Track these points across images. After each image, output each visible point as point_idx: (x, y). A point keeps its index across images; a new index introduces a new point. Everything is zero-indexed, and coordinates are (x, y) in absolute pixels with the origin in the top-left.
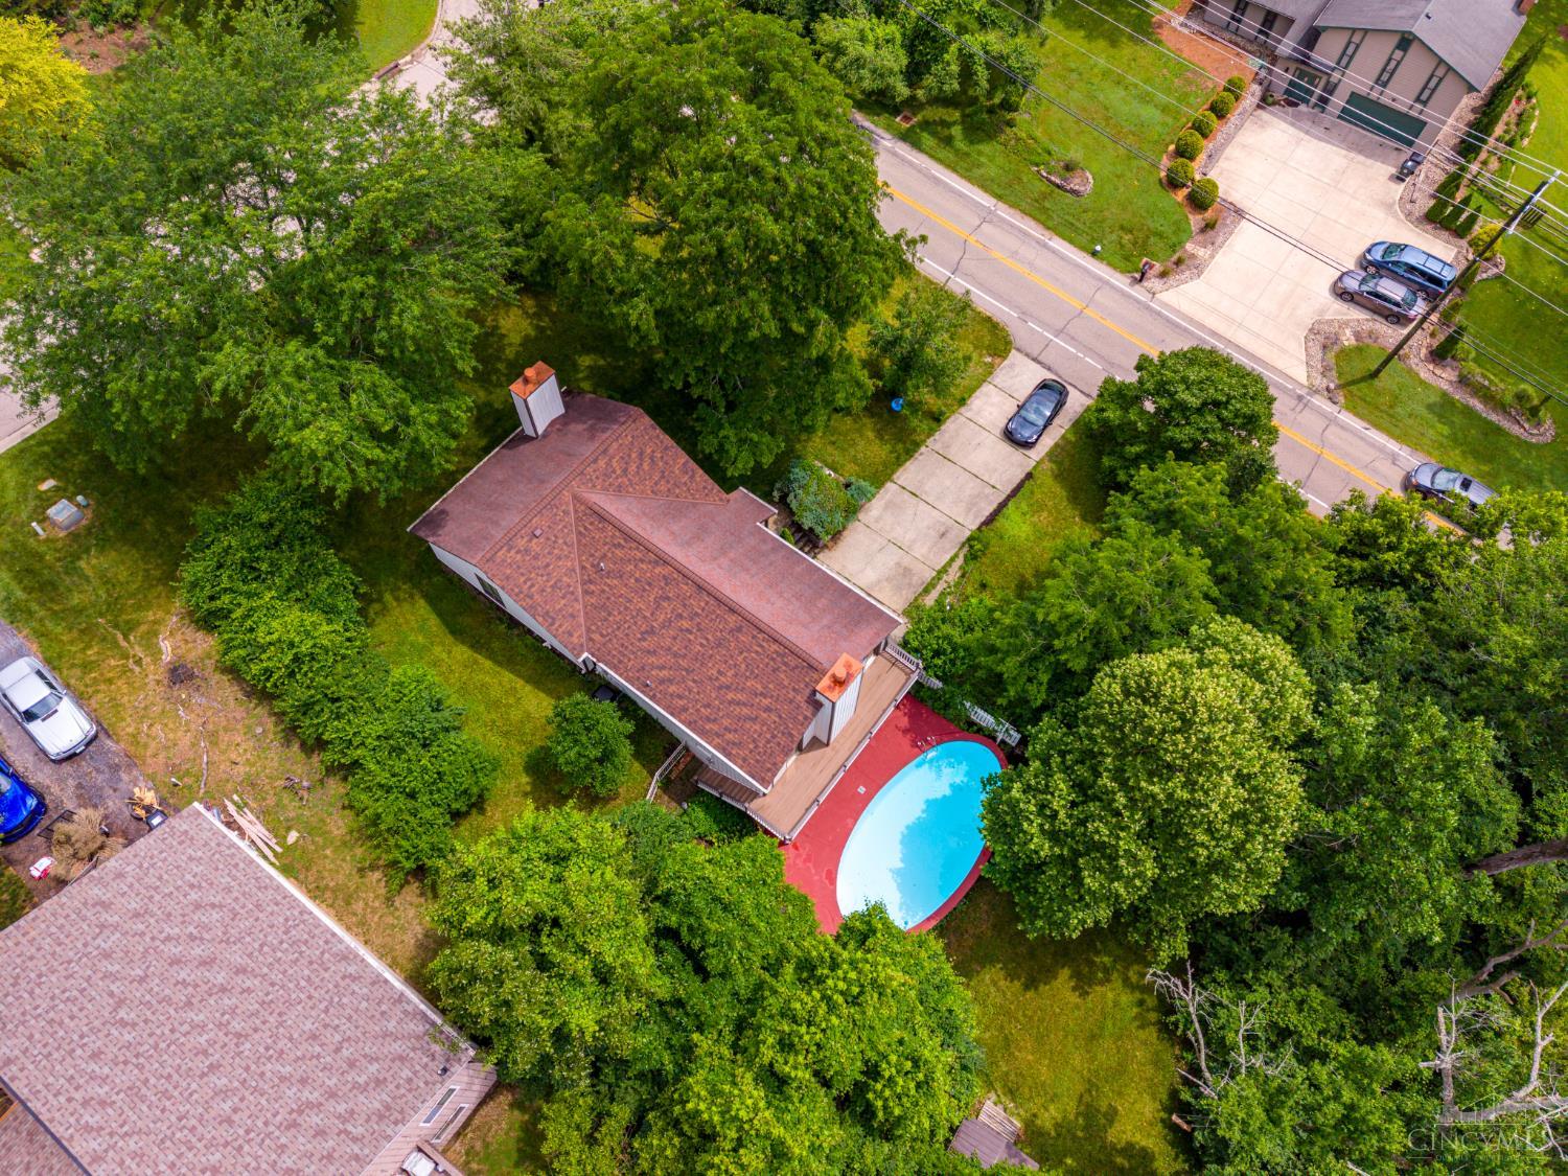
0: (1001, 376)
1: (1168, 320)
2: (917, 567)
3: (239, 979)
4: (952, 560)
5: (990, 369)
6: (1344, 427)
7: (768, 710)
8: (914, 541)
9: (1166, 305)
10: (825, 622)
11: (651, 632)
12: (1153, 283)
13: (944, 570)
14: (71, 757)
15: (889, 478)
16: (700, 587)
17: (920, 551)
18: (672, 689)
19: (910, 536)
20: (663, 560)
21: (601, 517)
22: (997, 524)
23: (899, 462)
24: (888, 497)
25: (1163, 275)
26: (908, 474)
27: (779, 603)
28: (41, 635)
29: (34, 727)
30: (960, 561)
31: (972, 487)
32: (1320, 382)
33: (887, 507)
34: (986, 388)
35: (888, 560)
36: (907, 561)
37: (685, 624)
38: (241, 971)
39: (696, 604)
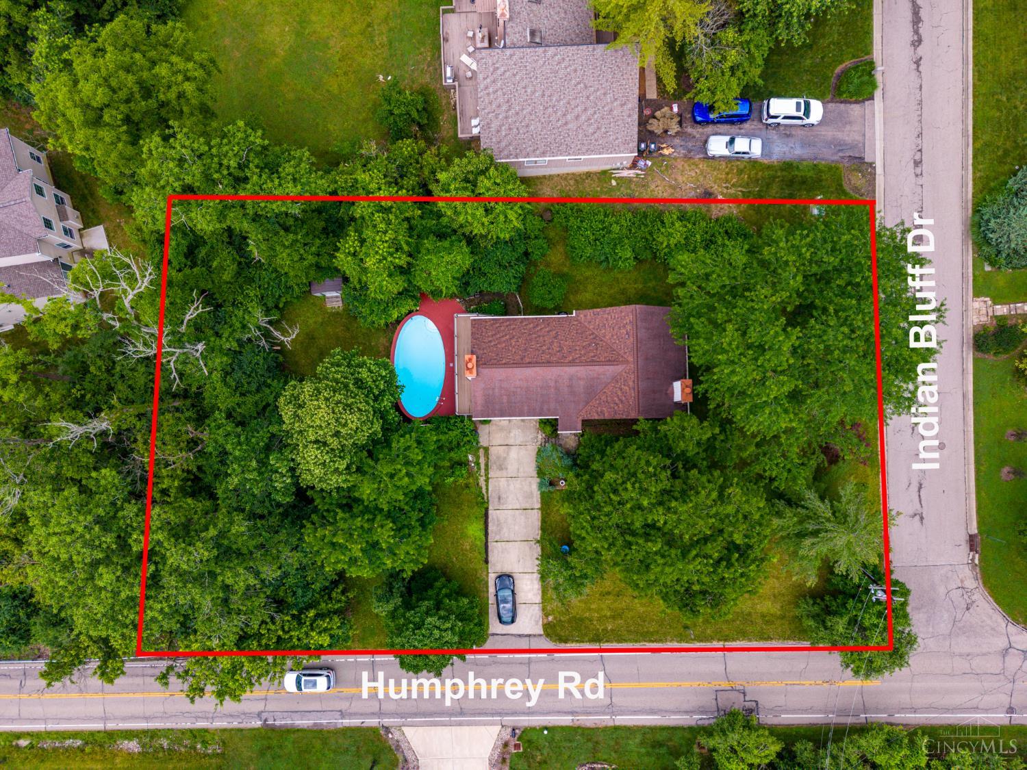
0: (536, 611)
1: (486, 714)
2: (498, 474)
3: (564, 121)
4: (487, 489)
5: (546, 613)
6: (373, 714)
7: (490, 341)
8: (508, 485)
9: (493, 724)
10: (497, 390)
11: (555, 337)
12: (507, 735)
13: (487, 480)
14: (706, 142)
15: (542, 509)
16: (549, 363)
17: (503, 482)
18: (531, 326)
19: (512, 487)
20: (572, 363)
21: (610, 362)
22: (482, 523)
23: (544, 521)
24: (535, 500)
25: (506, 745)
26: (535, 517)
27: (518, 383)
28: (769, 167)
29: (727, 138)
30: (484, 491)
31: (506, 536)
32: (396, 735)
33: (532, 493)
34: (538, 599)
35: (512, 467)
36: (504, 473)
37: (544, 348)
38: (566, 123)
39: (546, 357)
